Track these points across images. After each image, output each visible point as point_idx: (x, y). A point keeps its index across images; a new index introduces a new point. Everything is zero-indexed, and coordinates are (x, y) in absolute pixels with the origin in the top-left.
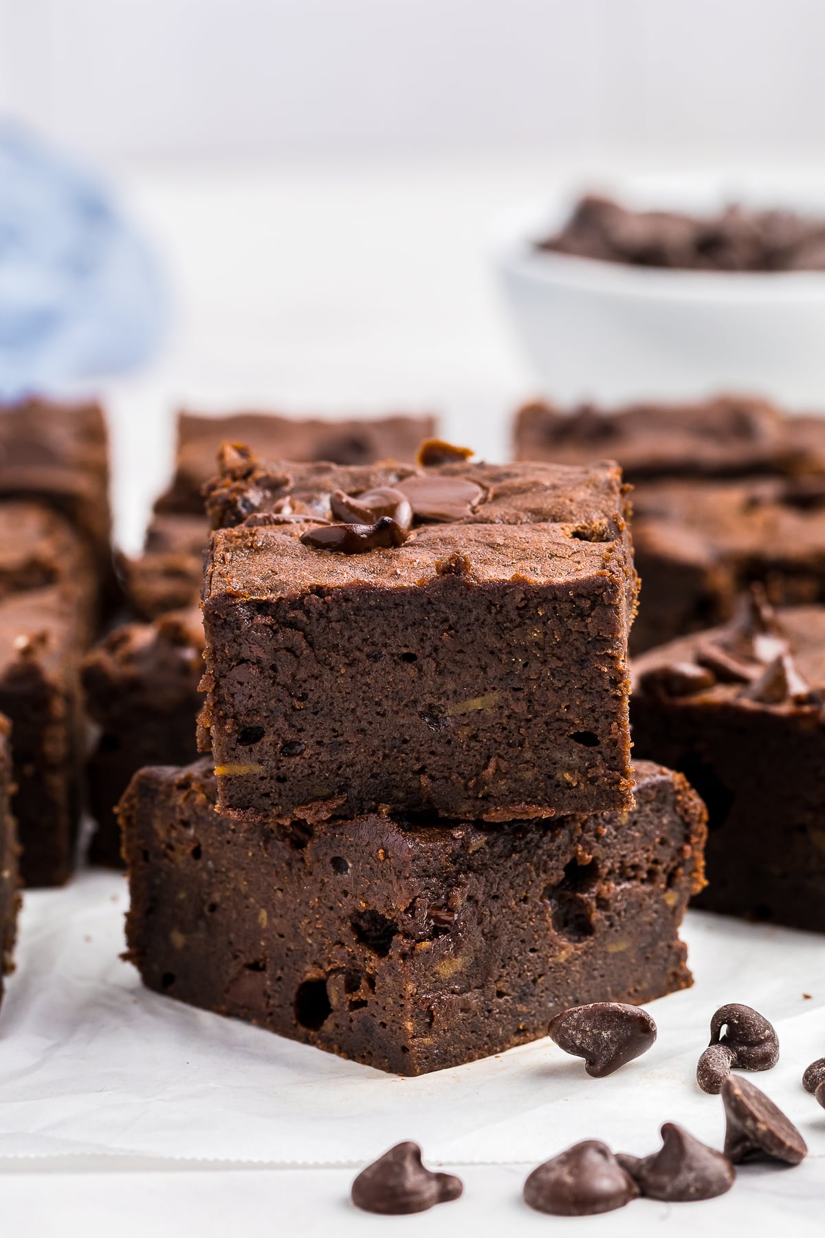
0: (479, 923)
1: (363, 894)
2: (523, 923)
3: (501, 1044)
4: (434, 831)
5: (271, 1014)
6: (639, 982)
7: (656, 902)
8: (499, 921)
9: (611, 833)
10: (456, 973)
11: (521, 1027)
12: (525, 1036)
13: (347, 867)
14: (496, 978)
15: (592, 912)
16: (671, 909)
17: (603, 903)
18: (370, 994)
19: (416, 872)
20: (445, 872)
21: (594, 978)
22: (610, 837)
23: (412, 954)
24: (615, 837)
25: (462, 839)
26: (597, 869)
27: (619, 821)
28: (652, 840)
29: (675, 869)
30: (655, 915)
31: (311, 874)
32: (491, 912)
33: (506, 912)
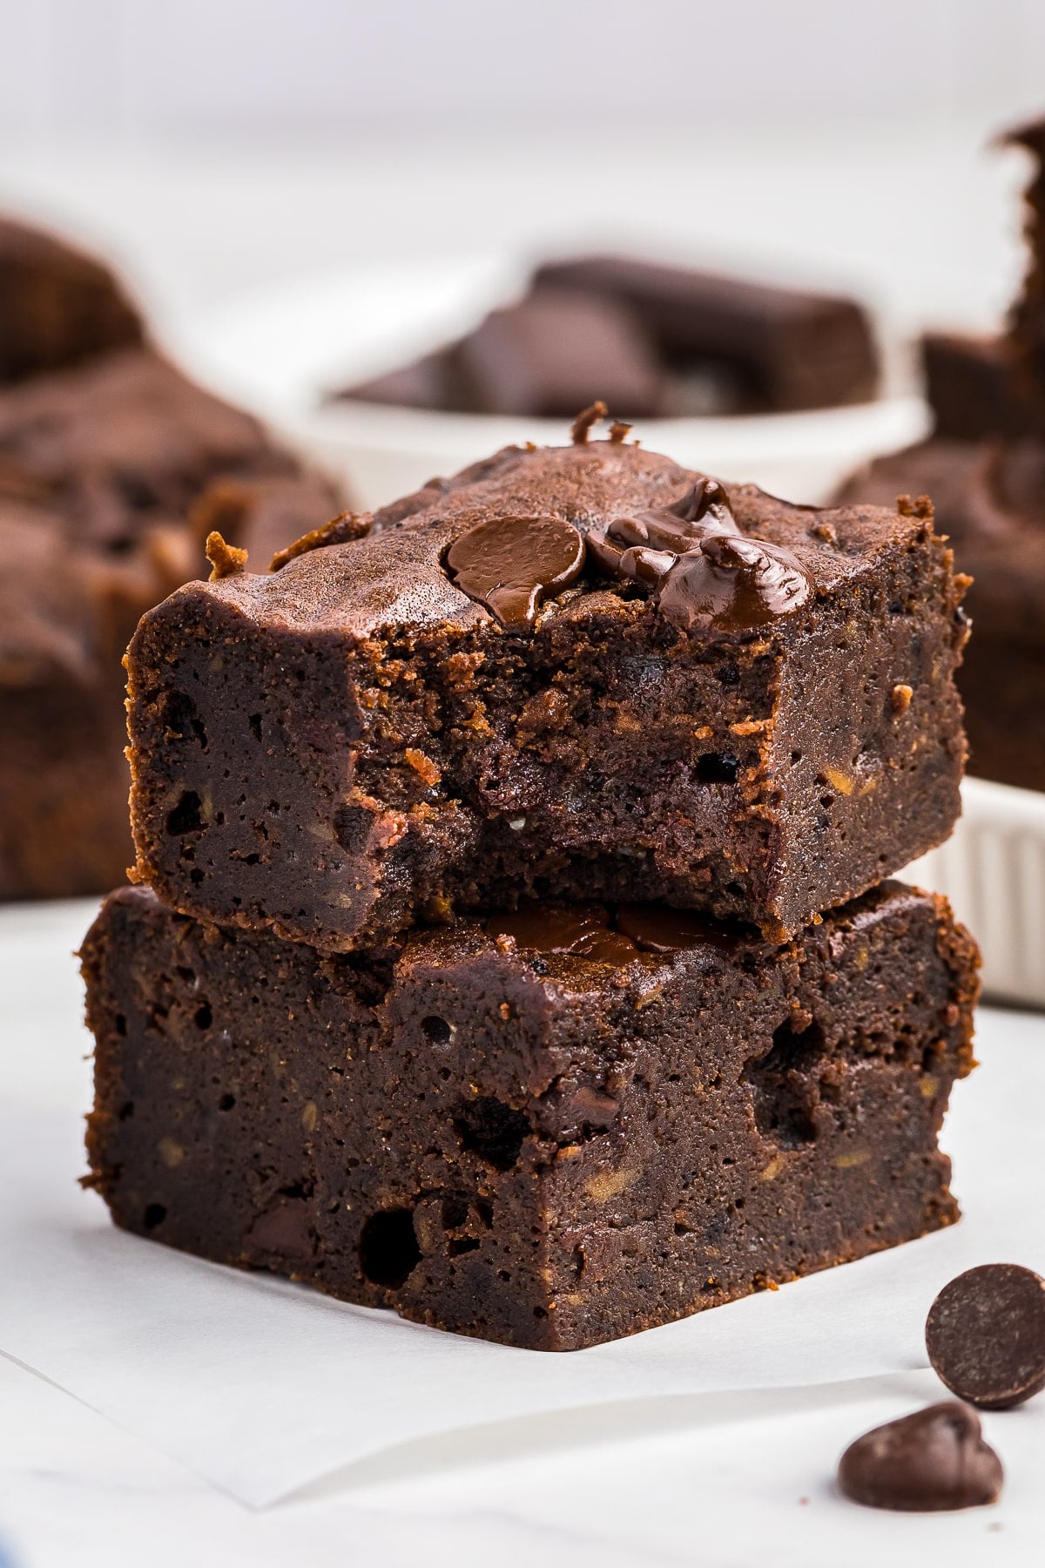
0: (651, 1118)
1: (474, 1073)
2: (714, 1119)
3: (682, 1306)
4: (582, 975)
5: (321, 1265)
6: (882, 1215)
7: (907, 1092)
8: (679, 1114)
9: (843, 984)
10: (616, 1195)
11: (711, 1281)
12: (717, 1294)
13: (449, 1032)
14: (674, 1204)
15: (814, 1104)
16: (928, 1104)
17: (829, 1091)
18: (483, 1228)
19: (558, 1038)
20: (601, 1039)
21: (816, 1208)
22: (841, 989)
23: (552, 1165)
24: (850, 990)
25: (628, 988)
26: (821, 1038)
27: (856, 966)
28: (902, 995)
29: (935, 1041)
30: (905, 1112)
31: (389, 1044)
32: (668, 1101)
33: (690, 1102)
